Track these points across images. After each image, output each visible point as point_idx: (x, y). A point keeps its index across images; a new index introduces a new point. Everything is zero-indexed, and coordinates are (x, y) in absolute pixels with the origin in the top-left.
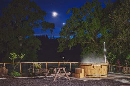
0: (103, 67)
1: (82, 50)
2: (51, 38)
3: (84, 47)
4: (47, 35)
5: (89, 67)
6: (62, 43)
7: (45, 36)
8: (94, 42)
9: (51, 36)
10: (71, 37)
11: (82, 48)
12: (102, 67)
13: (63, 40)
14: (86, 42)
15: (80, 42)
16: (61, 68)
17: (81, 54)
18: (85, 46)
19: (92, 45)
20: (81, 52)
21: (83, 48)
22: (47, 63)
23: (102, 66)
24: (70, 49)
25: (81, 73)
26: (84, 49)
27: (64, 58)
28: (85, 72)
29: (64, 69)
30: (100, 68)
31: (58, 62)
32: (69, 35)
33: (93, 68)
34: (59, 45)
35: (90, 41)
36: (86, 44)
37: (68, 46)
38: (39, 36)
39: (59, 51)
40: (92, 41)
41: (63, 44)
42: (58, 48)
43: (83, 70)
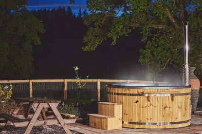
0: (176, 98)
1: (143, 46)
2: (80, 14)
3: (150, 39)
4: (69, 8)
5: (136, 98)
6: (94, 27)
7: (66, 10)
8: (174, 26)
9: (80, 10)
10: (117, 11)
11: (144, 39)
12: (172, 100)
13: (96, 21)
14: (154, 26)
15: (140, 24)
16: (45, 105)
17: (141, 57)
18: (153, 37)
19: (170, 33)
20: (141, 51)
21: (147, 41)
22: (31, 84)
23: (172, 95)
24: (113, 43)
25: (113, 116)
26: (149, 42)
27: (77, 68)
28: (124, 114)
29: (54, 106)
30: (168, 102)
31: (62, 81)
32: (113, 8)
33: (146, 103)
34: (88, 33)
35: (164, 24)
36: (153, 31)
37: (109, 35)
38: (37, 10)
39: (85, 49)
40: (169, 23)
41: (97, 31)
42: (85, 39)
43: (118, 109)
